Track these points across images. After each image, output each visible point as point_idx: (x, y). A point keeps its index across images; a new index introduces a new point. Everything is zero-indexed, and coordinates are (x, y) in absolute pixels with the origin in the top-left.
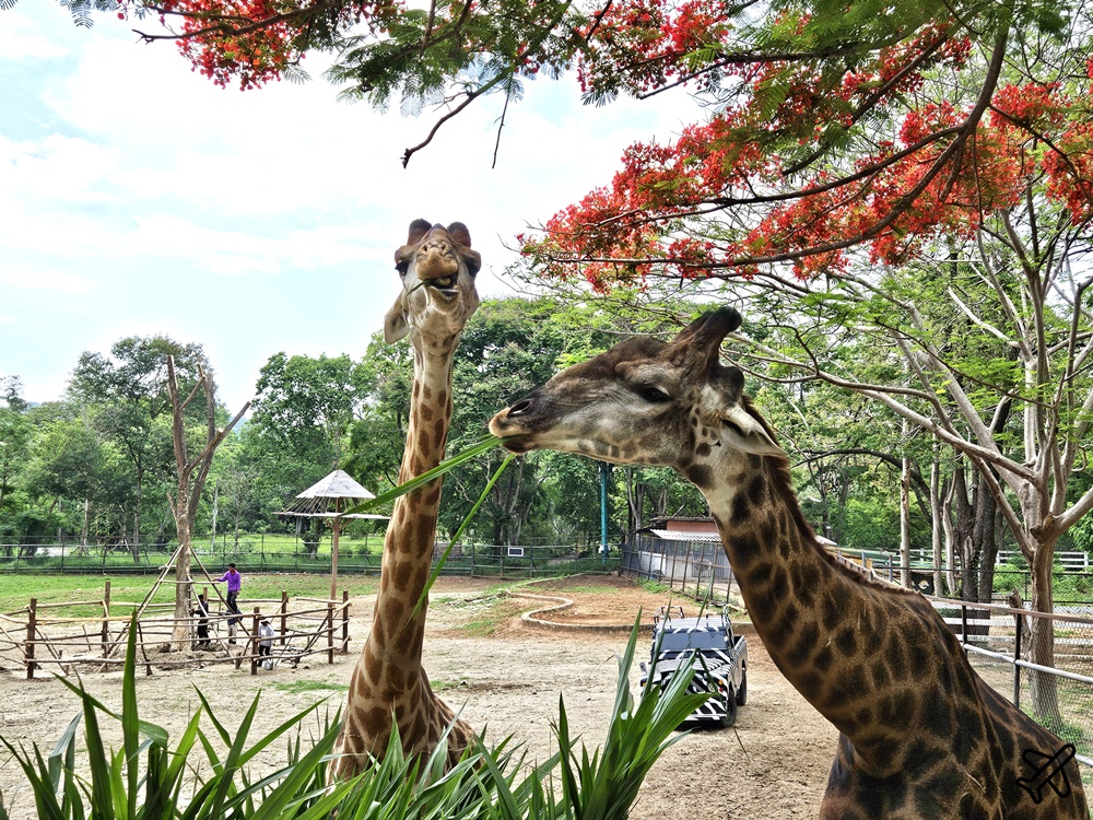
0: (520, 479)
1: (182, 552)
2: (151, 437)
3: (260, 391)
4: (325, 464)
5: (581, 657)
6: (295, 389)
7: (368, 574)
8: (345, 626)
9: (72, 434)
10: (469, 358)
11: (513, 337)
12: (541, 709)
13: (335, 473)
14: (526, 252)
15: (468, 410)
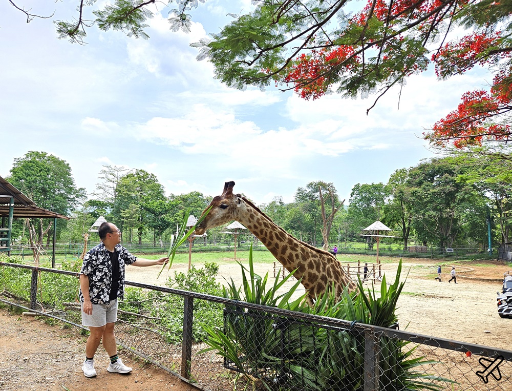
0: (451, 224)
1: (325, 246)
2: (318, 212)
3: (352, 196)
4: (374, 219)
5: (475, 290)
6: (364, 195)
7: (391, 256)
8: (380, 272)
9: (296, 212)
10: (428, 181)
11: (446, 172)
12: (454, 306)
13: (376, 222)
14: (426, 138)
15: (428, 199)
